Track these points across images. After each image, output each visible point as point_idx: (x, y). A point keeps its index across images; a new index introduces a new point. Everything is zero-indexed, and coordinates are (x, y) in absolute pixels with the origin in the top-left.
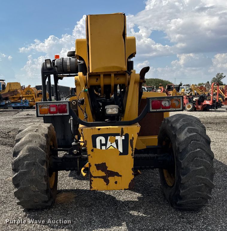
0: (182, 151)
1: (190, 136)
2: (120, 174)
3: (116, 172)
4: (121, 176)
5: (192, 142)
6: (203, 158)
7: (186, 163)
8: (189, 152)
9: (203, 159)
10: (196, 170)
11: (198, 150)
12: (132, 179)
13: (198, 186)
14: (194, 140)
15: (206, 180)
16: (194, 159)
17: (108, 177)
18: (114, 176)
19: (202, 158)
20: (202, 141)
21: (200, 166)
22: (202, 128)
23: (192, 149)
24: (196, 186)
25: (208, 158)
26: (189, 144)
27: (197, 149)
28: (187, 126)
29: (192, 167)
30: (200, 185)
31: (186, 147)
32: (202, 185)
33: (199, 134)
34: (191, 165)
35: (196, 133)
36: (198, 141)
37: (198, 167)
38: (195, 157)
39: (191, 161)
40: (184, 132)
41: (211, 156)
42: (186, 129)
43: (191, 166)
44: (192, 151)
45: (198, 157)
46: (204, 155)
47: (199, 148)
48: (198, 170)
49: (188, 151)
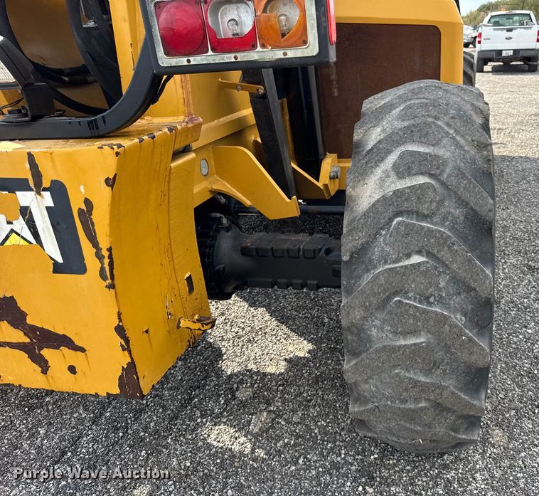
0: (351, 256)
1: (395, 192)
2: (78, 343)
3: (61, 333)
4: (82, 350)
5: (394, 222)
6: (432, 300)
7: (357, 315)
8: (375, 267)
9: (430, 304)
10: (394, 349)
11: (416, 259)
12: (125, 366)
13: (402, 406)
14: (409, 213)
15: (437, 391)
16: (389, 298)
17: (40, 349)
18: (57, 348)
19: (427, 298)
20: (444, 218)
21: (414, 332)
22: (473, 152)
23: (388, 254)
24: (398, 404)
25: (457, 299)
26: (382, 229)
27: (408, 256)
28: (399, 144)
29: (380, 334)
30: (412, 406)
31: (367, 242)
32: (422, 404)
33: (443, 184)
34: (377, 322)
35: (431, 175)
36: (425, 217)
37: (405, 334)
38: (396, 293)
39: (378, 308)
40: (379, 172)
41: (475, 289)
42: (393, 158)
43: (375, 326)
44: (386, 262)
45: (410, 294)
46: (442, 284)
47: (419, 252)
48: (400, 347)
49: (371, 260)
